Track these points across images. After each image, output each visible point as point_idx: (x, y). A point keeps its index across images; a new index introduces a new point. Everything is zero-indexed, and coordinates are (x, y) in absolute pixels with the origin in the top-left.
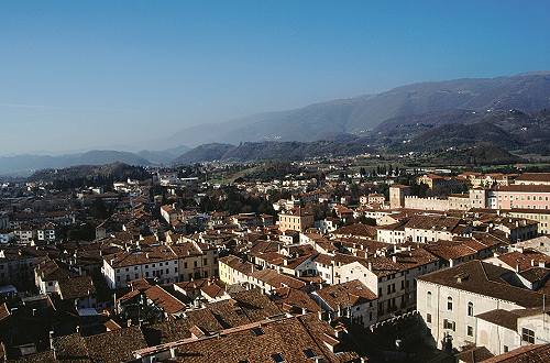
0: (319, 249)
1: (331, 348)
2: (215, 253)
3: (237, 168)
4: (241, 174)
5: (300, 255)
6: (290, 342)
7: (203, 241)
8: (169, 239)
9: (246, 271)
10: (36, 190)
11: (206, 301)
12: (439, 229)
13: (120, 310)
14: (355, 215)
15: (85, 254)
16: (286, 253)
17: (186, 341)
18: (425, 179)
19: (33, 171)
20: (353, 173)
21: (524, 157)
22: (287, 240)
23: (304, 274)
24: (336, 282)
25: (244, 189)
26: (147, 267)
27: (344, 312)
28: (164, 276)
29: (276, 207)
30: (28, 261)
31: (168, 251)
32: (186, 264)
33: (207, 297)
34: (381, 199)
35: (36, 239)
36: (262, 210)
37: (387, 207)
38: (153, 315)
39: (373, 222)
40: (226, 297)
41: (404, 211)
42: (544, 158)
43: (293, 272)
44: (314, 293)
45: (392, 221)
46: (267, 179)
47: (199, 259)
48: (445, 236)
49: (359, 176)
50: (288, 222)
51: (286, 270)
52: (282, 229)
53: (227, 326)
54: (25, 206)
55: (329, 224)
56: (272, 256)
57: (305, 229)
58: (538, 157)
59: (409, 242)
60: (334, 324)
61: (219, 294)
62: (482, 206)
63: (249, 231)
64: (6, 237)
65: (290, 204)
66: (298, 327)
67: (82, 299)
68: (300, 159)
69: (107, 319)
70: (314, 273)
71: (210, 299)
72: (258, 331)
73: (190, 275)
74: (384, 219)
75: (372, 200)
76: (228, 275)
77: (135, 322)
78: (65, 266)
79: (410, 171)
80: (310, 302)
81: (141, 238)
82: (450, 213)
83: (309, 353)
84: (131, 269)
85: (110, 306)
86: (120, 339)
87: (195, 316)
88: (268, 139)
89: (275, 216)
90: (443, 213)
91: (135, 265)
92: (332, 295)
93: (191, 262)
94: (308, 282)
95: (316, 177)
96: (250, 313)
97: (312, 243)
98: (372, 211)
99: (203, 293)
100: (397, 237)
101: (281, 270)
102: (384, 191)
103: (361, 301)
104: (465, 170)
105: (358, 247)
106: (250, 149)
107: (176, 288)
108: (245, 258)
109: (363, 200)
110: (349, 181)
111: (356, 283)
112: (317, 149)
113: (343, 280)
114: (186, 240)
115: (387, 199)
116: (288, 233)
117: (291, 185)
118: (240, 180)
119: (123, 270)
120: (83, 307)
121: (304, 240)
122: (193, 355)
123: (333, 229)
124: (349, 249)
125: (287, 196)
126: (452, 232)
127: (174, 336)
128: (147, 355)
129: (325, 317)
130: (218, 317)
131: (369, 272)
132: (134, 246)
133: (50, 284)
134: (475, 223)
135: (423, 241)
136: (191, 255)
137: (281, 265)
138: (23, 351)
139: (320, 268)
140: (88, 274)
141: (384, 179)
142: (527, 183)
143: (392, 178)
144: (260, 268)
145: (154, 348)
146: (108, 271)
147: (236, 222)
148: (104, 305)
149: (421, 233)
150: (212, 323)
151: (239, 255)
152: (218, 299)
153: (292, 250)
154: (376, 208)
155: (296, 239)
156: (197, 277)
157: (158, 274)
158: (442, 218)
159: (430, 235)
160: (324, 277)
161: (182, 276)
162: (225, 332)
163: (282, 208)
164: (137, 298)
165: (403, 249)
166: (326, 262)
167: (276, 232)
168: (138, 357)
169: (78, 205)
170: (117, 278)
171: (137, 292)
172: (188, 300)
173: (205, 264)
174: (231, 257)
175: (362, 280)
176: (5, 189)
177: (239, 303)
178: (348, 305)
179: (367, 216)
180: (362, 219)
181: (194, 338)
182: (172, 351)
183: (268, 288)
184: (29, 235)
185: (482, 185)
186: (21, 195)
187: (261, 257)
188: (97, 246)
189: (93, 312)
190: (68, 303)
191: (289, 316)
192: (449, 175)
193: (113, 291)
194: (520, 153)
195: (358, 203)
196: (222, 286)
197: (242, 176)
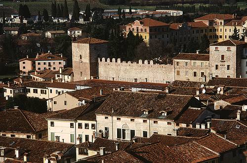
12: (154, 115)
14: (8, 93)
18: (136, 26)
34: (58, 65)
37: (67, 79)
39: (40, 106)
41: (96, 83)
45: (74, 103)
48: (164, 128)
49: (17, 20)
59: (102, 141)
62: (232, 74)
74: (60, 100)
75: (42, 65)
79: (111, 12)
82: (177, 86)
90: (162, 87)
98: (43, 85)
100: (83, 132)
102: (63, 49)
104: (209, 11)
109: (25, 66)
115: (69, 64)
126: (177, 121)
134: (219, 104)
135: (128, 138)
141: (64, 27)
143: (79, 26)
149: (125, 123)
154: (49, 80)
158: (161, 97)
159: (139, 126)
165: (92, 153)
179: (31, 94)
180: (21, 99)
185: (235, 37)
192: (178, 19)
195: (16, 70)
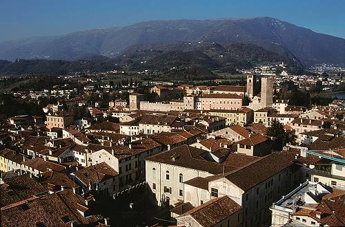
0: (77, 141)
1: (82, 214)
3: (13, 80)
4: (17, 85)
5: (64, 147)
6: (51, 213)
9: (19, 161)
12: (162, 124)
14: (105, 115)
16: (51, 145)
18: (155, 89)
20: (104, 85)
21: (221, 75)
22: (53, 135)
23: (65, 160)
24: (89, 165)
25: (19, 97)
27: (94, 186)
29: (45, 110)
34: (124, 104)
36: (34, 113)
37: (127, 109)
39: (117, 120)
41: (139, 112)
42: (233, 76)
43: (56, 159)
44: (72, 174)
45: (130, 119)
46: (38, 89)
48: (166, 129)
49: (109, 87)
50: (54, 122)
51: (51, 158)
52: (49, 127)
55: (85, 122)
56: (40, 148)
57: (67, 127)
58: (229, 75)
59: (142, 134)
60: (85, 197)
62: (192, 108)
63: (23, 129)
65: (55, 108)
66: (57, 200)
68: (65, 73)
70: (73, 159)
72: (25, 207)
74: (125, 118)
75: (118, 104)
79: (145, 83)
80: (69, 181)
82: (171, 113)
83: (66, 219)
88: (40, 58)
89: (43, 117)
90: (165, 113)
92: (86, 174)
94: (67, 166)
95: (77, 87)
96: (21, 193)
97: (72, 137)
98: (118, 112)
100: (134, 131)
101: (47, 158)
102: (126, 98)
103: (107, 177)
104: (183, 83)
105: (105, 138)
106: (25, 65)
108: (18, 150)
109: (111, 104)
110: (102, 90)
111: (103, 165)
112: (78, 66)
113: (94, 163)
115: (128, 104)
116: (54, 130)
117: (58, 93)
118: (16, 90)
121: (66, 134)
123: (88, 126)
124: (100, 140)
125: (54, 101)
126: (171, 127)
129: (79, 192)
131: (112, 156)
134: (187, 120)
135: (152, 133)
137: (48, 154)
139: (77, 155)
141: (127, 89)
142: (221, 92)
143: (132, 89)
144: (30, 157)
147: (12, 122)
149: (150, 127)
151: (14, 148)
153: (56, 142)
154: (120, 110)
155: (60, 134)
158: (165, 117)
159: (156, 129)
160: (80, 163)
163: (50, 111)
165: (137, 139)
166: (81, 150)
167: (44, 129)
175: (107, 162)
178: (97, 181)
179: (113, 116)
180: (110, 118)
183: (36, 172)
185: (193, 94)
187: (31, 149)
191: (51, 193)
192: (172, 86)
194: (218, 73)
195: (108, 106)
197: (18, 86)
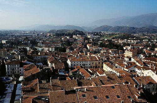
0: (137, 64)
1: (137, 97)
2: (103, 60)
3: (113, 34)
4: (114, 36)
5: (130, 65)
6: (123, 93)
7: (99, 56)
8: (88, 55)
9: (112, 68)
10: (50, 36)
11: (98, 75)
13: (71, 74)
15: (63, 56)
16: (126, 64)
17: (90, 86)
19: (50, 30)
20: (153, 39)
22: (127, 59)
23: (131, 71)
24: (142, 75)
25: (114, 41)
26: (81, 62)
27: (143, 86)
28: (86, 66)
29: (125, 48)
30: (46, 57)
31: (88, 58)
32: (93, 63)
33: (98, 74)
35: (49, 50)
36: (120, 49)
38: (81, 77)
40: (104, 75)
43: (127, 70)
44: (134, 78)
46: (122, 38)
47: (97, 62)
50: (128, 54)
51: (125, 69)
52: (126, 56)
53: (103, 84)
54: (47, 40)
55: (142, 56)
56: (121, 64)
57: (133, 56)
60: (139, 89)
61: (102, 74)
63: (114, 55)
64: (41, 49)
65: (129, 48)
66: (126, 88)
67: (60, 69)
68: (135, 33)
69: (67, 76)
70: (134, 71)
71: (99, 75)
72: (113, 87)
73: (94, 67)
76: (106, 68)
77: (75, 78)
78: (56, 59)
80: (132, 81)
81: (80, 53)
83: (129, 97)
84: (76, 62)
85: (68, 73)
86: (70, 83)
87: (94, 79)
88: (124, 25)
89: (124, 51)
91: (77, 62)
92: (140, 80)
93: (95, 62)
94: (132, 74)
95: (140, 40)
96: (112, 81)
97: (135, 62)
99: (97, 73)
101: (124, 69)
103: (150, 83)
105: (151, 65)
106: (118, 28)
107: (89, 70)
108: (112, 64)
110: (152, 42)
111: (149, 77)
112: (141, 30)
113: (145, 75)
114: (94, 55)
116: (127, 57)
117: (130, 42)
118: (113, 38)
119: (73, 62)
120: (60, 72)
121: (133, 60)
122: (92, 91)
123: (143, 58)
124: (148, 65)
125: (129, 45)
127: (87, 84)
128: (77, 89)
129: (136, 86)
130: (101, 81)
131: (154, 74)
132: (77, 56)
133: (52, 64)
136: (95, 61)
137: (124, 67)
138: (43, 82)
139: (137, 70)
140: (63, 62)
144: (117, 67)
145: (80, 87)
146: (69, 62)
147: (111, 51)
148: (67, 72)
150: (99, 82)
151: (110, 62)
152: (102, 75)
153: (128, 63)
155: (130, 59)
156: (96, 67)
157: (84, 65)
160: (138, 74)
161: (91, 67)
162: (103, 86)
164: (77, 71)
166: (139, 68)
167: (123, 56)
168: (75, 89)
169: (62, 41)
170: (72, 65)
171: (77, 70)
172: (92, 74)
173: (99, 64)
174: (108, 63)
175: (152, 76)
176: (41, 35)
177: (108, 78)
178: (145, 83)
181: (93, 86)
182: (85, 89)
183: (118, 74)
184: (47, 49)
186: (46, 37)
187: (117, 64)
188: (66, 54)
189: (63, 74)
190: (56, 70)
191: (124, 84)
193: (69, 68)
196: (104, 71)
197: (114, 37)
